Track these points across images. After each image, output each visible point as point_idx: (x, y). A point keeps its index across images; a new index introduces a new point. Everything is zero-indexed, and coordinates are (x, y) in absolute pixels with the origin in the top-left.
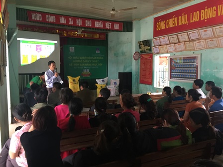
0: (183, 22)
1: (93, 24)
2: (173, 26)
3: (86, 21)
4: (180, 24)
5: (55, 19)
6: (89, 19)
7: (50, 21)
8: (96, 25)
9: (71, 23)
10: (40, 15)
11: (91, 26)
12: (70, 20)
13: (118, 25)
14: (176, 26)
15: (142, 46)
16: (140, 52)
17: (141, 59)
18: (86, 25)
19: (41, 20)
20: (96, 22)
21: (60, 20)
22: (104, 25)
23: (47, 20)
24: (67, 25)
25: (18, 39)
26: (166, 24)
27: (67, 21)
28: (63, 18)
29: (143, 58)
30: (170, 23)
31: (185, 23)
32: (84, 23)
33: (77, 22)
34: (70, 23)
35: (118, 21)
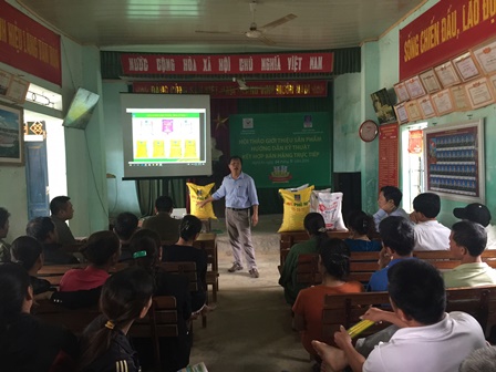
0: (449, 33)
1: (257, 64)
2: (433, 46)
3: (241, 60)
4: (443, 40)
5: (173, 65)
6: (245, 55)
7: (164, 70)
8: (263, 65)
9: (207, 68)
10: (145, 60)
11: (251, 69)
12: (205, 61)
13: (320, 59)
14: (437, 46)
15: (378, 104)
16: (376, 120)
17: (381, 138)
18: (241, 69)
19: (146, 69)
20: (263, 61)
21: (185, 64)
22: (284, 64)
23: (159, 69)
24: (200, 73)
25: (128, 110)
26: (418, 43)
27: (200, 65)
28: (190, 60)
29: (383, 135)
30: (426, 39)
31: (454, 34)
32: (235, 64)
33: (221, 65)
34: (205, 69)
35: (321, 51)
